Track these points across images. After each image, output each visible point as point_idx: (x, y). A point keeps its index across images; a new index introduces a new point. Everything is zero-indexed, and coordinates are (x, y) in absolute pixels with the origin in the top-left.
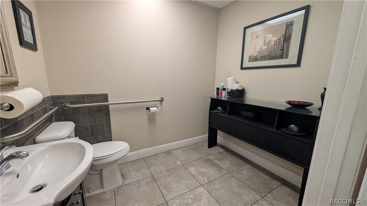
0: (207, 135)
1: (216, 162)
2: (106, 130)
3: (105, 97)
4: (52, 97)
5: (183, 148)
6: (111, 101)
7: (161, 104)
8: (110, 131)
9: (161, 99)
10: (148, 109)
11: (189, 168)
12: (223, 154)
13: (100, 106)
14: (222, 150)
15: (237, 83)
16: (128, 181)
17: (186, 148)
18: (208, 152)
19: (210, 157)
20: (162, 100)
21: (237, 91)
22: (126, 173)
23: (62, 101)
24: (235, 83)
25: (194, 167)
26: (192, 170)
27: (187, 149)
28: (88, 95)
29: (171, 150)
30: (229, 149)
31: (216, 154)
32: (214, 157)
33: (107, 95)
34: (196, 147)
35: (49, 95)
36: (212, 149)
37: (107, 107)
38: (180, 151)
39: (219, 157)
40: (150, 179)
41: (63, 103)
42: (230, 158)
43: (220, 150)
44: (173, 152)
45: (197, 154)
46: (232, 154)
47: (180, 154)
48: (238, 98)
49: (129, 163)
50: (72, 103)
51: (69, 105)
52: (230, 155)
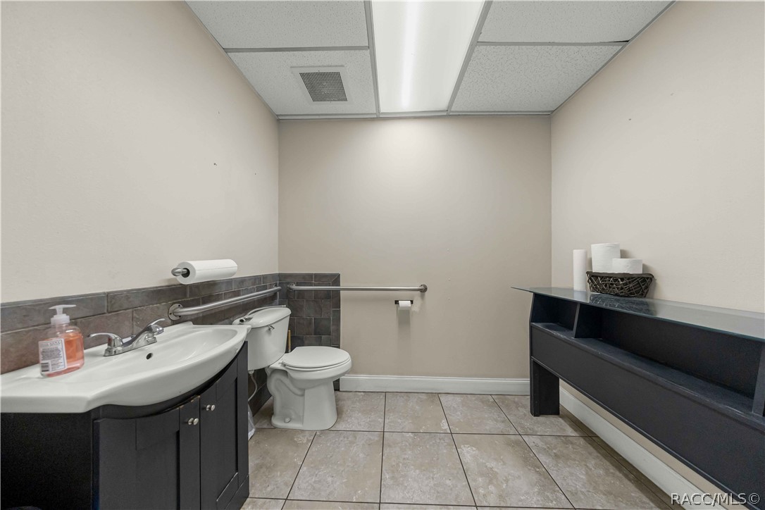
0: (527, 381)
1: (543, 458)
2: (332, 328)
3: (335, 279)
4: (280, 275)
5: (469, 396)
6: (343, 285)
7: (422, 297)
8: (338, 330)
9: (422, 287)
10: (397, 302)
11: (462, 446)
12: (572, 443)
13: (329, 291)
14: (570, 431)
15: (624, 255)
16: (341, 426)
17: (474, 398)
18: (527, 424)
19: (530, 440)
20: (423, 290)
21: (622, 279)
22: (347, 411)
23: (288, 280)
24: (619, 255)
25: (474, 448)
26: (468, 453)
27: (476, 402)
28: (316, 275)
29: (440, 393)
30: (598, 437)
31: (550, 438)
32: (541, 444)
33: (338, 276)
34: (499, 401)
35: (277, 272)
36: (541, 419)
37: (338, 292)
38: (458, 399)
39: (555, 449)
40: (376, 439)
41: (288, 283)
42: (592, 463)
43: (564, 430)
44: (443, 398)
45: (496, 420)
46: (605, 456)
47: (455, 406)
48: (628, 296)
49: (360, 394)
50: (298, 284)
51: (294, 287)
52: (595, 453)
